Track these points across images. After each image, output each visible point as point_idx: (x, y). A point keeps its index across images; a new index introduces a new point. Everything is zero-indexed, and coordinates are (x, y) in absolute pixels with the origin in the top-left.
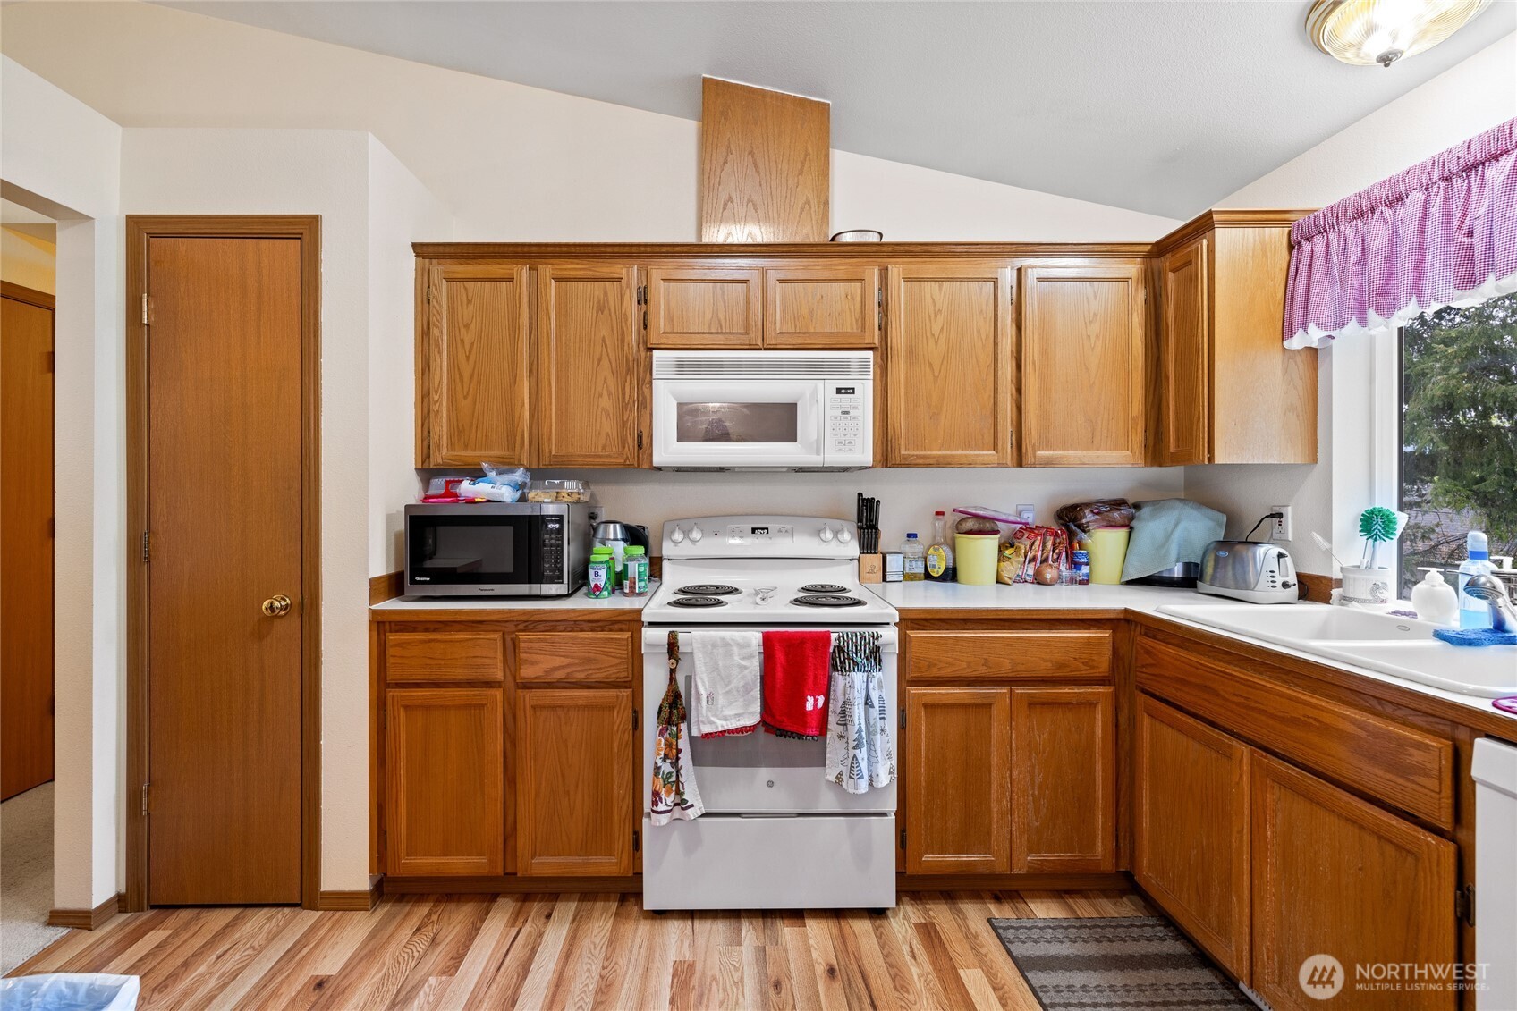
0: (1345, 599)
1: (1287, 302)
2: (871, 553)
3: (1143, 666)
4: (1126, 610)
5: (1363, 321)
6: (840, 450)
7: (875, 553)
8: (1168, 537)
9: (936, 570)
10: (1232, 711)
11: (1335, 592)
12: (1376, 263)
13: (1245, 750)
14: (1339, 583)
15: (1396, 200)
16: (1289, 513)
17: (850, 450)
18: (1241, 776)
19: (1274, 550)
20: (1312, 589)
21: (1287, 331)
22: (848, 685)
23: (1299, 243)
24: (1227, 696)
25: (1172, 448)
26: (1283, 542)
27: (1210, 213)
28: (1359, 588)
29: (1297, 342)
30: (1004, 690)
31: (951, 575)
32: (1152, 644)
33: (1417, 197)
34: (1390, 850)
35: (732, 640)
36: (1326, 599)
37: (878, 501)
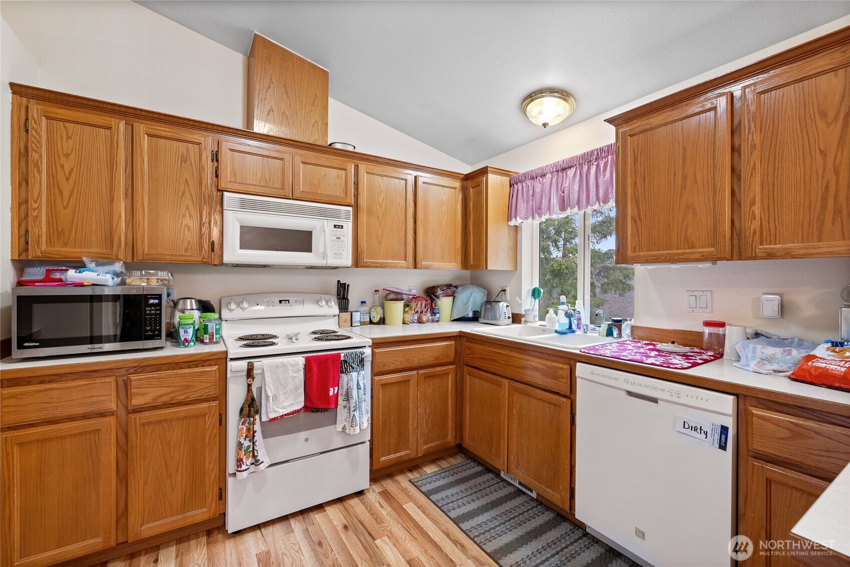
0: (526, 322)
1: (509, 207)
2: (345, 312)
3: (467, 355)
4: (460, 332)
5: (533, 218)
6: (335, 258)
7: (347, 312)
8: (468, 300)
9: (375, 319)
10: (502, 368)
11: (523, 319)
12: (538, 197)
13: (506, 381)
14: (524, 316)
15: (543, 176)
16: (508, 289)
17: (340, 258)
18: (505, 392)
19: (505, 304)
20: (516, 319)
21: (509, 219)
22: (349, 379)
23: (513, 185)
24: (500, 361)
25: (472, 263)
26: (506, 301)
27: (487, 167)
28: (530, 318)
29: (513, 223)
30: (415, 372)
31: (382, 321)
32: (471, 345)
33: (549, 176)
34: (552, 407)
35: (288, 363)
36: (519, 322)
37: (348, 285)
